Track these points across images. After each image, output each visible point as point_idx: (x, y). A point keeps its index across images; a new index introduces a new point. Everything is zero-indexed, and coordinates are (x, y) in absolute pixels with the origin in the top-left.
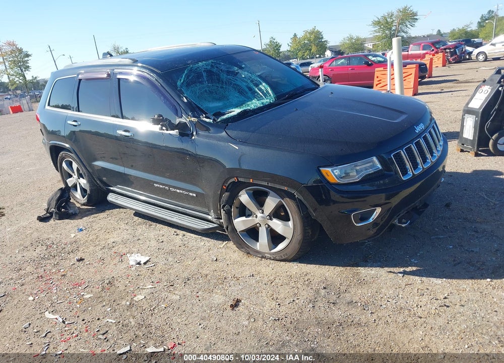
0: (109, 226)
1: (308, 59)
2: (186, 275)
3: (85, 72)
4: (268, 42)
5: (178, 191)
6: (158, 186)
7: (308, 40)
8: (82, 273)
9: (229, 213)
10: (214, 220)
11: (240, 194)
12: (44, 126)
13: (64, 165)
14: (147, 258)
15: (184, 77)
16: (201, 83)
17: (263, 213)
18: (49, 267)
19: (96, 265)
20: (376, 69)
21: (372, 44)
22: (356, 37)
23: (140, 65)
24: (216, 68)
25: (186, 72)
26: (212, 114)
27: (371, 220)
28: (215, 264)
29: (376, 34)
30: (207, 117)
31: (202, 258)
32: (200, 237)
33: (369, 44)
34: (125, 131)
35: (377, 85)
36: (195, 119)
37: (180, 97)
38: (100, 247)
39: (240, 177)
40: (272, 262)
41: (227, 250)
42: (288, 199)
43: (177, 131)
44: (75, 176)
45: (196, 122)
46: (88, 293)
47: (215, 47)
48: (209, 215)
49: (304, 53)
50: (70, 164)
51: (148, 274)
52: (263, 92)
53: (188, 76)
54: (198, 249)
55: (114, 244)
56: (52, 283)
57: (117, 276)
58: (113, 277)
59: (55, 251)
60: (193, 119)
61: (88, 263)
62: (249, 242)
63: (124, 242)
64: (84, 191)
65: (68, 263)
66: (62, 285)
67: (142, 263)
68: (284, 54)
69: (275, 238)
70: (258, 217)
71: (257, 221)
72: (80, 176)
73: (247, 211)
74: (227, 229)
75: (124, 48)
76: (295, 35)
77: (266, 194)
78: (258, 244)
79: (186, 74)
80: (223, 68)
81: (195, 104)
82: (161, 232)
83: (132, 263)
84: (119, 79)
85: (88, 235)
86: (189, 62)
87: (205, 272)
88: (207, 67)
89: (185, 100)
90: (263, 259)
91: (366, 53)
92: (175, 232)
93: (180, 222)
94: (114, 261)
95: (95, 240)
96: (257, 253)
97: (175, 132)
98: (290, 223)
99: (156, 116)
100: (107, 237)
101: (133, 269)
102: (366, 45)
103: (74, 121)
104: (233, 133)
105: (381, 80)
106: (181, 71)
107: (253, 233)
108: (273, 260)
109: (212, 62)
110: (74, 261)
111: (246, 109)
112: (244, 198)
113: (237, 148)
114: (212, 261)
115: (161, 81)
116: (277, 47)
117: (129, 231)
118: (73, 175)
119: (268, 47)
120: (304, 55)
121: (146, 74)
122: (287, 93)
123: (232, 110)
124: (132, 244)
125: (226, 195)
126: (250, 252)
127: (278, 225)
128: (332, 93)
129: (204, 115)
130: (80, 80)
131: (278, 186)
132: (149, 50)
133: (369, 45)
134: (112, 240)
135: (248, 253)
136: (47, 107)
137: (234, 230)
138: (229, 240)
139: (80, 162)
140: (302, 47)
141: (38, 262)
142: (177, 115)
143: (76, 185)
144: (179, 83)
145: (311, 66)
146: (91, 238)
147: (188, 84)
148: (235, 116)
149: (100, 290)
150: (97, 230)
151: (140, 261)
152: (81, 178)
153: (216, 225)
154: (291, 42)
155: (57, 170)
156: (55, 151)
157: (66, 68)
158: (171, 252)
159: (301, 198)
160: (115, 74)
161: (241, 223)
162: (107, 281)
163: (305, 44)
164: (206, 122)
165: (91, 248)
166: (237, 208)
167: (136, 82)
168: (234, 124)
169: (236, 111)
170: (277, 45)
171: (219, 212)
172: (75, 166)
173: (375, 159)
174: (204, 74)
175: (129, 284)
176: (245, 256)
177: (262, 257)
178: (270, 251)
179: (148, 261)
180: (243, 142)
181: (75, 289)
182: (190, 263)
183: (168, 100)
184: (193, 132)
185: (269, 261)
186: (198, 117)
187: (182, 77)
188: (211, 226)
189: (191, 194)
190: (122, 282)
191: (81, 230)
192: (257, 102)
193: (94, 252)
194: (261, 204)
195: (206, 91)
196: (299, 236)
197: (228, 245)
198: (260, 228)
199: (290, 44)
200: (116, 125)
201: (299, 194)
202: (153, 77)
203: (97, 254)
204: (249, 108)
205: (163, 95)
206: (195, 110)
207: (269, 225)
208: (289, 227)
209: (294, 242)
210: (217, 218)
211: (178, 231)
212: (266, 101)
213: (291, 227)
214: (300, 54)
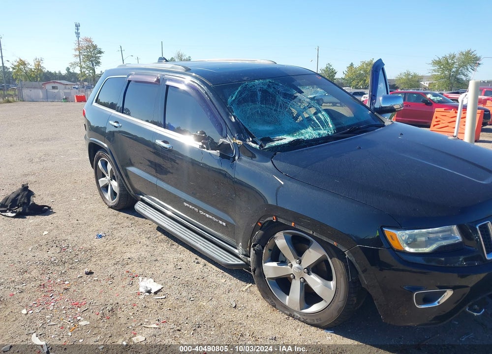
0: (130, 238)
1: (361, 88)
2: (197, 319)
3: (135, 74)
4: (324, 67)
5: (207, 216)
6: (188, 205)
7: (364, 71)
8: (87, 290)
9: (259, 254)
10: (241, 256)
11: (276, 236)
12: (88, 122)
13: (100, 164)
14: (160, 287)
15: (236, 93)
16: (254, 102)
17: (300, 264)
18: (55, 276)
19: (103, 282)
20: (437, 109)
21: (428, 82)
22: (413, 74)
23: (194, 74)
24: (273, 89)
25: (239, 89)
26: (260, 138)
27: (436, 304)
28: (234, 312)
29: (434, 73)
30: (253, 142)
31: (219, 300)
32: (222, 271)
33: (426, 82)
34: (165, 142)
35: (434, 126)
36: (240, 141)
37: (228, 115)
38: (114, 262)
39: (281, 218)
40: (301, 324)
41: (250, 296)
42: (336, 259)
43: (219, 151)
44: (108, 177)
45: (241, 146)
46: (85, 319)
47: (275, 66)
48: (236, 248)
49: (358, 82)
50: (105, 164)
51: (156, 308)
52: (321, 122)
53: (241, 93)
54: (218, 286)
55: (130, 261)
56: (51, 297)
57: (122, 303)
58: (118, 303)
59: (67, 257)
60: (238, 141)
61: (96, 279)
62: (277, 293)
63: (140, 261)
64: (114, 194)
65: (75, 274)
66: (61, 302)
67: (153, 291)
68: (338, 81)
69: (310, 297)
70: (294, 267)
71: (291, 271)
72: (113, 178)
73: (281, 256)
74: (254, 272)
75: (187, 57)
76: (352, 65)
77: (308, 243)
78: (288, 297)
79: (240, 91)
80: (281, 89)
81: (243, 126)
82: (181, 256)
83: (142, 290)
84: (168, 86)
85: (105, 244)
86: (245, 78)
87: (220, 320)
88: (263, 86)
89: (233, 120)
90: (291, 318)
91: (421, 91)
92: (196, 259)
93: (203, 249)
94: (124, 283)
95: (111, 251)
96: (284, 308)
97: (216, 153)
98: (332, 284)
99: (198, 132)
100: (124, 250)
101: (141, 297)
102: (422, 83)
103: (116, 122)
104: (280, 165)
105: (440, 121)
106: (235, 87)
107: (284, 284)
108: (303, 322)
109: (270, 82)
110: (82, 273)
111: (299, 138)
112: (281, 241)
113: (283, 183)
114: (231, 307)
115: (211, 94)
116: (333, 73)
117: (148, 249)
118: (106, 175)
119: (323, 72)
120: (357, 85)
121: (196, 85)
122: (349, 126)
123: (283, 137)
124: (148, 265)
125: (259, 233)
126: (276, 304)
127: (315, 282)
128: (402, 134)
129: (251, 139)
130: (129, 81)
131: (325, 239)
132: (206, 60)
133: (425, 84)
134: (129, 255)
135: (274, 306)
136: (95, 104)
137: (262, 275)
138: (253, 283)
139: (115, 164)
140: (356, 77)
141: (46, 266)
142: (221, 135)
143: (108, 186)
144: (230, 100)
145: (364, 96)
146: (107, 248)
147: (240, 102)
148: (285, 144)
149: (99, 317)
150: (117, 240)
151: (151, 290)
152: (113, 180)
153: (242, 262)
154: (347, 70)
155: (93, 167)
156: (93, 149)
157: (119, 68)
158: (187, 284)
159: (353, 259)
160: (165, 80)
161: (271, 268)
162: (109, 308)
163: (360, 75)
164: (251, 147)
165: (104, 262)
166: (270, 250)
167: (185, 92)
168: (283, 154)
169: (287, 139)
170: (333, 71)
171: (248, 249)
172: (109, 167)
173: (455, 227)
174: (259, 94)
175: (132, 317)
176: (270, 309)
177: (290, 315)
178: (301, 310)
179: (159, 291)
180: (291, 177)
181: (73, 311)
182: (204, 304)
183: (214, 116)
184: (235, 156)
185: (297, 322)
186: (244, 140)
187: (234, 94)
188: (237, 262)
189: (221, 222)
190: (125, 312)
191: (101, 236)
192: (313, 132)
193: (107, 266)
194: (299, 253)
195: (258, 112)
196: (340, 302)
197: (252, 289)
198: (293, 282)
199: (345, 73)
200: (156, 133)
201: (350, 254)
202: (203, 89)
203: (109, 269)
204: (303, 137)
205: (210, 110)
206: (242, 131)
207: (304, 280)
208: (330, 288)
209: (332, 308)
210: (245, 255)
211: (200, 259)
212: (323, 132)
213: (333, 289)
214: (354, 83)
